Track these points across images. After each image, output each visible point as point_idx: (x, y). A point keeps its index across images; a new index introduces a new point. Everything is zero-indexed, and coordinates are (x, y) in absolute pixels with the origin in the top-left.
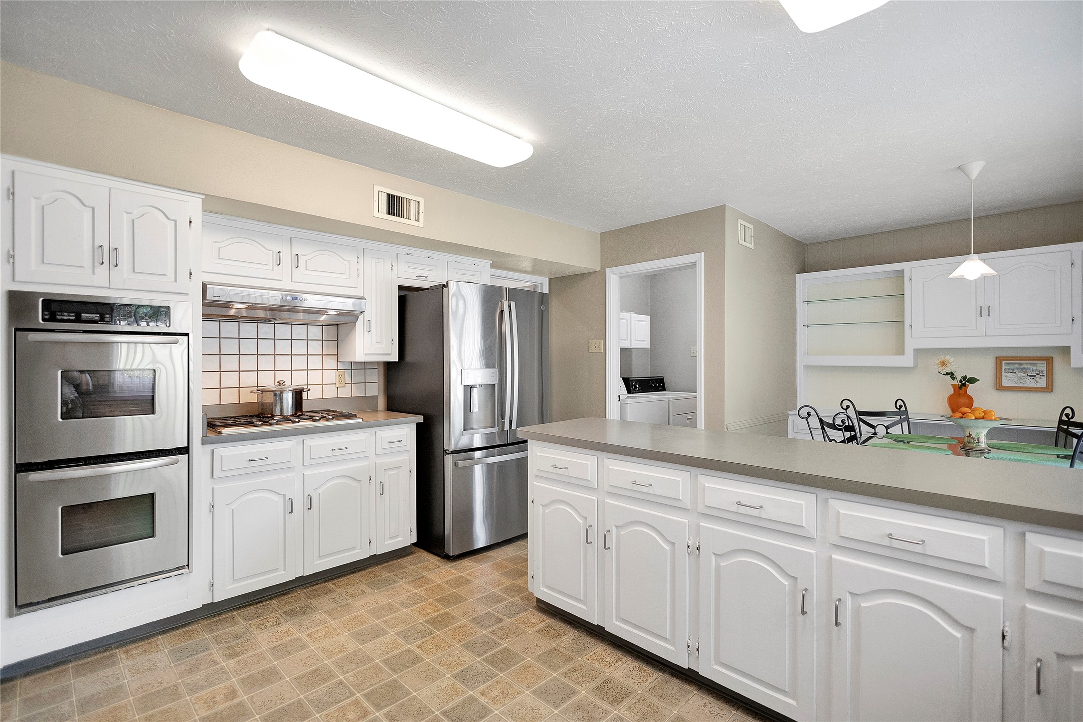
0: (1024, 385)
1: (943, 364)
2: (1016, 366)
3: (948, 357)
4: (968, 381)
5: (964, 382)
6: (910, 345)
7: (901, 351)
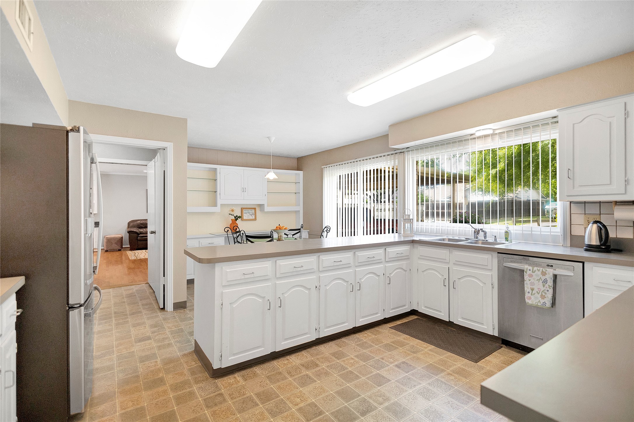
0: (249, 218)
1: (233, 211)
2: (247, 211)
3: (234, 208)
4: (238, 217)
5: (236, 218)
6: (219, 202)
7: (215, 205)
